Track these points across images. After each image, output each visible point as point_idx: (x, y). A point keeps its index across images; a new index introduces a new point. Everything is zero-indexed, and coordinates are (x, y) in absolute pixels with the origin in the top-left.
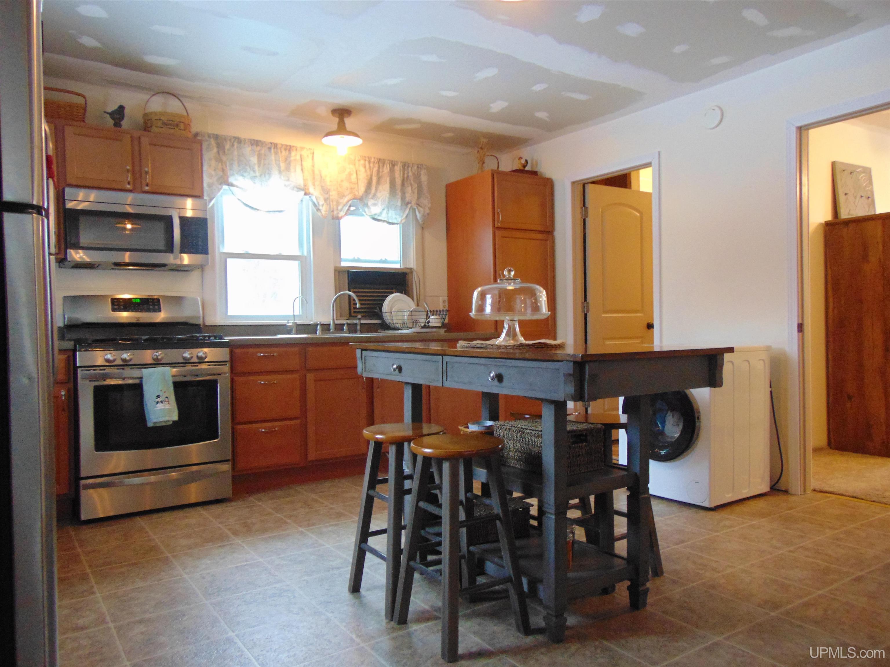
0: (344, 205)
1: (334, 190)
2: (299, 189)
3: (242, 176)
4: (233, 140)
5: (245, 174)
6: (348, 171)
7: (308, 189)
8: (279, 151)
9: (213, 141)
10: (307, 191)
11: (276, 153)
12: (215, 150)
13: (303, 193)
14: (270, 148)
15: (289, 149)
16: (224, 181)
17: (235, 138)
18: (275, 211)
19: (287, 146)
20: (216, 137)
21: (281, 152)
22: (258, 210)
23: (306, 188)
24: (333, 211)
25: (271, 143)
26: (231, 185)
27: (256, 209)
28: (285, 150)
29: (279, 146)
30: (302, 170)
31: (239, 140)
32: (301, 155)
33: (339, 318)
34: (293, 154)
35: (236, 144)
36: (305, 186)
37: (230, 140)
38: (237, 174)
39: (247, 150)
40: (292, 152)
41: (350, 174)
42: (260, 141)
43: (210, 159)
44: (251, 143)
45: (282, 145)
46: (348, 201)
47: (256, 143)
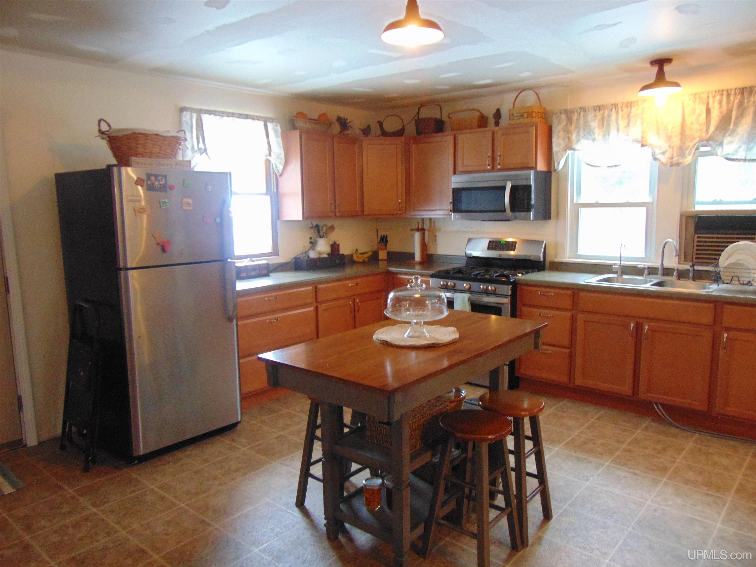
0: (692, 149)
1: (676, 136)
2: (638, 142)
3: (588, 139)
4: (579, 111)
5: (590, 137)
6: (698, 112)
7: (645, 141)
8: (620, 110)
9: (563, 117)
10: (644, 143)
11: (617, 113)
12: (565, 123)
13: (640, 145)
14: (611, 110)
15: (630, 105)
16: (569, 147)
17: (581, 108)
18: (612, 166)
19: (627, 103)
20: (566, 111)
21: (622, 111)
22: (599, 166)
23: (644, 140)
24: (672, 158)
25: (612, 105)
26: (574, 149)
27: (597, 166)
28: (627, 107)
29: (619, 106)
30: (642, 123)
31: (584, 110)
32: (642, 108)
33: (682, 261)
34: (634, 109)
35: (582, 114)
36: (642, 138)
37: (577, 111)
38: (582, 138)
39: (590, 116)
40: (632, 107)
41: (700, 115)
42: (603, 106)
43: (559, 132)
44: (594, 109)
45: (623, 103)
46: (695, 144)
47: (599, 108)
